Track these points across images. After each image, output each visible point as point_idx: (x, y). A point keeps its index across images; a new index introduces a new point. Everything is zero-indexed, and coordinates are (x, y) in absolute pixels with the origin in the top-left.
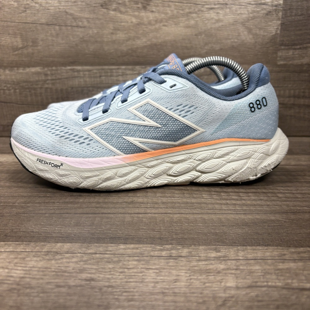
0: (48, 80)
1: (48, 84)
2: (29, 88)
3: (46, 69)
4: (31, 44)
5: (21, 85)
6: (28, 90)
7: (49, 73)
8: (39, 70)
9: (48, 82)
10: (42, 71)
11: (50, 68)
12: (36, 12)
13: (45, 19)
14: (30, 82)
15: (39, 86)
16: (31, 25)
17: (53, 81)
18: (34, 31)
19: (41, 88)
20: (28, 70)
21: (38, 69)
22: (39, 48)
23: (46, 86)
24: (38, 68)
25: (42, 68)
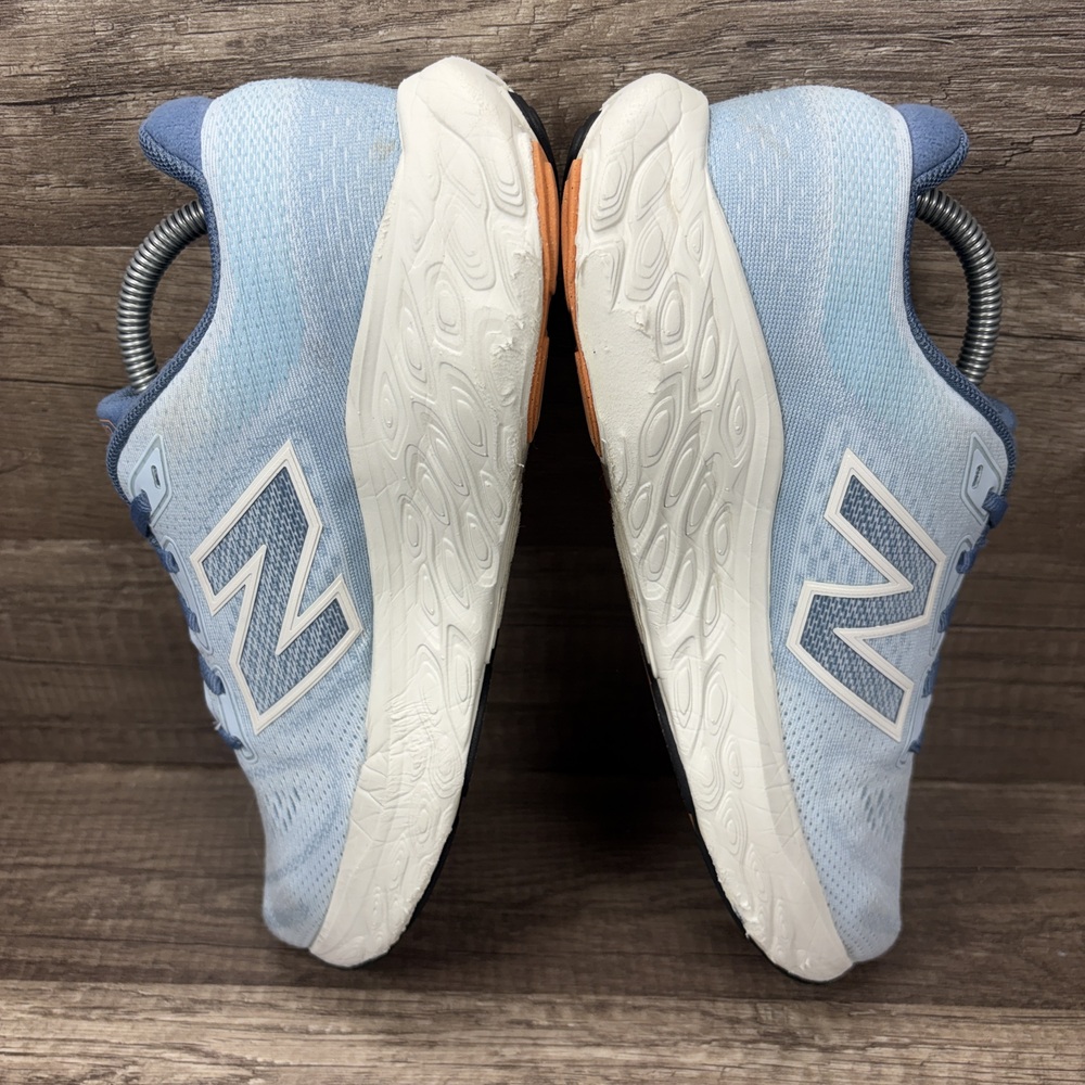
0: (126, 584)
1: (127, 597)
2: (49, 610)
3: (113, 547)
4: (39, 458)
5: (17, 598)
6: (47, 617)
7: (129, 560)
8: (86, 550)
9: (125, 591)
10: (98, 552)
11: (132, 545)
12: (45, 340)
13: (87, 365)
14: (53, 589)
15: (94, 604)
16: (29, 387)
17: (149, 590)
18: (45, 410)
19: (101, 611)
20: (37, 548)
21: (81, 546)
22: (76, 471)
23: (123, 605)
24: (81, 542)
25: (97, 541)
